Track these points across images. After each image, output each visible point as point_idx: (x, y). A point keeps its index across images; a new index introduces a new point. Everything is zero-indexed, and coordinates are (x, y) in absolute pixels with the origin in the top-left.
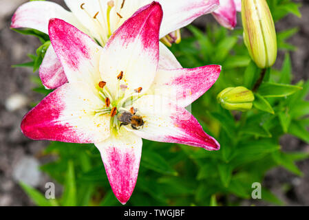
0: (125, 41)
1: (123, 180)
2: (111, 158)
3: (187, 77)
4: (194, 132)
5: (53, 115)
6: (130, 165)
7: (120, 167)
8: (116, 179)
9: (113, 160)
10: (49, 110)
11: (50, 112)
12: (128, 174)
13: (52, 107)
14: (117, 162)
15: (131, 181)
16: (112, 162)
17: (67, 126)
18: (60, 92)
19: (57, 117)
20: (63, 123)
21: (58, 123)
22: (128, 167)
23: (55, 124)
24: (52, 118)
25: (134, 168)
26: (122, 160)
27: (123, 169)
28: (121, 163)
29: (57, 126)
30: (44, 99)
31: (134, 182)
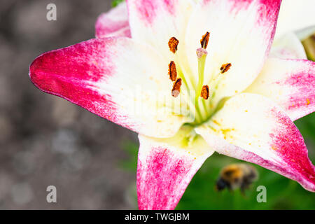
0: (235, 6)
1: (159, 194)
2: (153, 158)
3: (309, 76)
4: (296, 162)
5: (90, 73)
6: (179, 177)
7: (161, 174)
8: (148, 189)
9: (154, 161)
10: (86, 64)
11: (86, 67)
12: (170, 187)
13: (92, 61)
14: (159, 166)
15: (171, 199)
16: (152, 164)
17: (107, 98)
18: (113, 47)
19: (96, 80)
20: (101, 92)
21: (94, 89)
22: (174, 178)
23: (88, 87)
24: (86, 77)
25: (183, 181)
26: (169, 166)
27: (165, 178)
28: (165, 169)
29: (90, 90)
30: (83, 44)
31: (176, 201)
